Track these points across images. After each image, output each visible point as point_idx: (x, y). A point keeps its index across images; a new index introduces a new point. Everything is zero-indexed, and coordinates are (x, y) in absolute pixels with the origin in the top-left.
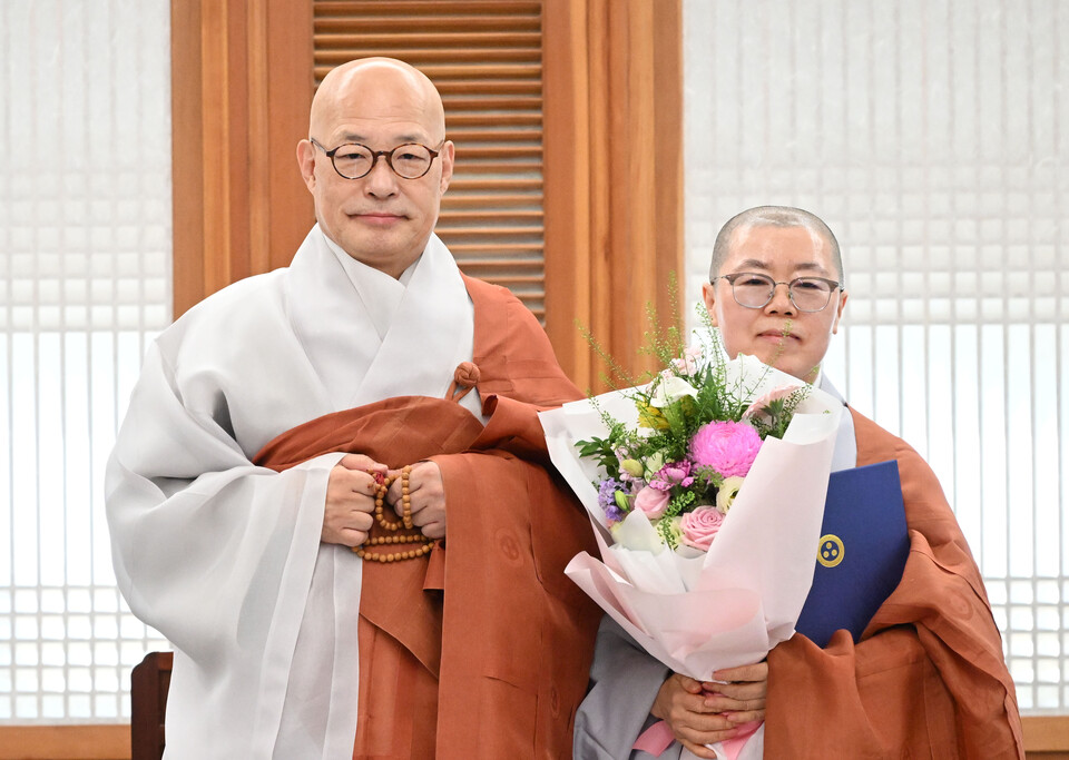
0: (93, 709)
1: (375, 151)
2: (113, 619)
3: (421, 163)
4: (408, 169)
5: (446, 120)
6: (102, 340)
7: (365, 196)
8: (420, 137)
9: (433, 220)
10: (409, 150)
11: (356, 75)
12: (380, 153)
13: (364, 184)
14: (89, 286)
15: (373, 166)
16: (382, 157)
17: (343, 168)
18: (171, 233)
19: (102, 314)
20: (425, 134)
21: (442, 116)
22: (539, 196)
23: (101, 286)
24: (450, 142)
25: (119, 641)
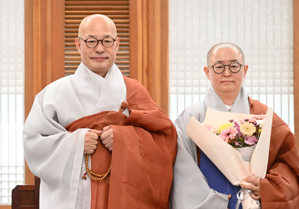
0: (1, 201)
2: (7, 176)
4: (107, 45)
7: (95, 53)
8: (110, 35)
9: (114, 59)
10: (107, 39)
11: (91, 19)
13: (95, 49)
15: (98, 44)
16: (100, 42)
17: (89, 45)
18: (24, 67)
19: (4, 89)
20: (112, 35)
21: (116, 29)
22: (129, 57)
23: (5, 81)
24: (118, 38)
25: (9, 182)
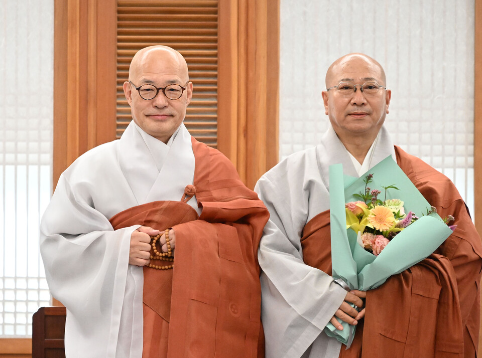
0: (15, 331)
1: (158, 87)
2: (24, 292)
3: (178, 92)
4: (172, 95)
5: (189, 74)
6: (22, 169)
7: (153, 107)
8: (178, 81)
9: (183, 118)
10: (173, 87)
11: (149, 54)
12: (160, 89)
13: (153, 102)
14: (16, 145)
15: (157, 94)
17: (143, 95)
18: (53, 122)
19: (21, 157)
20: (180, 80)
21: (187, 71)
22: (215, 108)
23: (22, 145)
24: (191, 83)
